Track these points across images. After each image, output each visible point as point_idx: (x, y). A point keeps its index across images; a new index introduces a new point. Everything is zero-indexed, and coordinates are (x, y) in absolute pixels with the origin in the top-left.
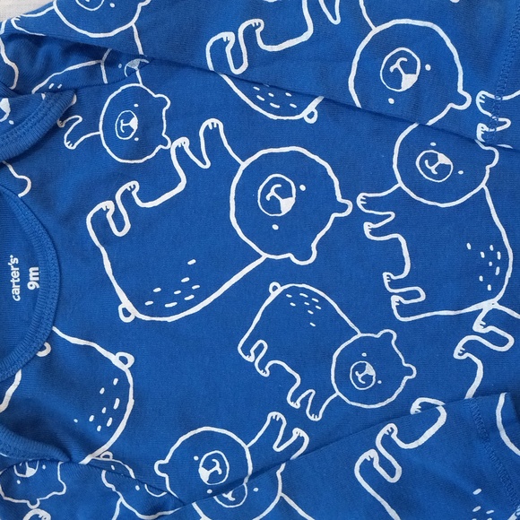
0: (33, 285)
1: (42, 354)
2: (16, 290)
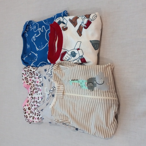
0: (29, 47)
1: (30, 54)
2: (28, 47)
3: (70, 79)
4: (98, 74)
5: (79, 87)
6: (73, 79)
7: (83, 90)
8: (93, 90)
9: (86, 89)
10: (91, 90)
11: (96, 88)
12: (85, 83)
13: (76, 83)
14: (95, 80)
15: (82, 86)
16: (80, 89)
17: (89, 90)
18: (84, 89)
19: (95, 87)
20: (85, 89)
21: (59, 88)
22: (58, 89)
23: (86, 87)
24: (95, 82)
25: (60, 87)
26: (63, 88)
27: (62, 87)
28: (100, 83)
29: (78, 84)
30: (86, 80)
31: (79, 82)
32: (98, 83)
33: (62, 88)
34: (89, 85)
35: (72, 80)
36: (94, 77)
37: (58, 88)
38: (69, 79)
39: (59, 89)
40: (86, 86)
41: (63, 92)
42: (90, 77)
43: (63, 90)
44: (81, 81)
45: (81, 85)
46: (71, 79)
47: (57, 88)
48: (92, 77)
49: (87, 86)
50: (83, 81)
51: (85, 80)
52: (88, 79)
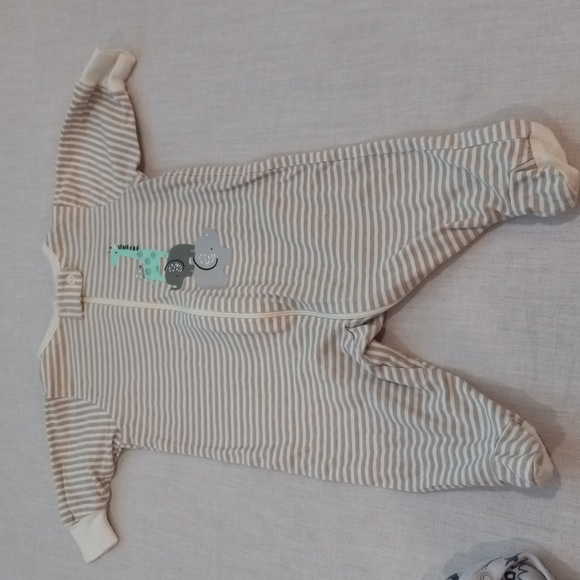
3: (116, 241)
4: (201, 235)
5: (139, 274)
6: (124, 244)
7: (148, 283)
8: (179, 288)
9: (160, 283)
10: (175, 287)
11: (191, 281)
12: (162, 259)
13: (132, 260)
14: (193, 255)
15: (148, 272)
16: (139, 283)
17: (169, 286)
18: (154, 281)
19: (188, 278)
20: (157, 282)
21: (64, 283)
22: (60, 287)
23: (161, 274)
24: (190, 260)
25: (68, 280)
26: (80, 280)
27: (75, 276)
28: (208, 264)
29: (138, 261)
30: (165, 249)
31: (140, 255)
32: (201, 264)
33: (75, 280)
34: (172, 268)
35: (120, 247)
36: (190, 243)
37: (61, 280)
38: (110, 243)
39: (66, 287)
40: (161, 270)
41: (82, 296)
42: (177, 243)
43: (80, 287)
44: (146, 253)
45: (145, 267)
46: (119, 244)
47: (60, 284)
48: (183, 243)
49: (164, 272)
50: (153, 255)
51: (162, 250)
52: (171, 246)
